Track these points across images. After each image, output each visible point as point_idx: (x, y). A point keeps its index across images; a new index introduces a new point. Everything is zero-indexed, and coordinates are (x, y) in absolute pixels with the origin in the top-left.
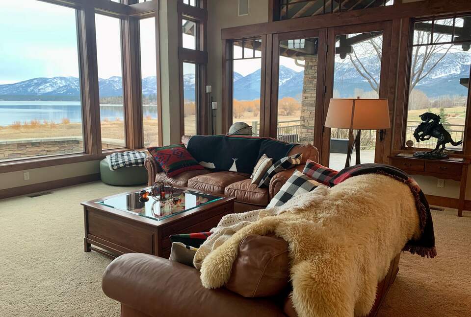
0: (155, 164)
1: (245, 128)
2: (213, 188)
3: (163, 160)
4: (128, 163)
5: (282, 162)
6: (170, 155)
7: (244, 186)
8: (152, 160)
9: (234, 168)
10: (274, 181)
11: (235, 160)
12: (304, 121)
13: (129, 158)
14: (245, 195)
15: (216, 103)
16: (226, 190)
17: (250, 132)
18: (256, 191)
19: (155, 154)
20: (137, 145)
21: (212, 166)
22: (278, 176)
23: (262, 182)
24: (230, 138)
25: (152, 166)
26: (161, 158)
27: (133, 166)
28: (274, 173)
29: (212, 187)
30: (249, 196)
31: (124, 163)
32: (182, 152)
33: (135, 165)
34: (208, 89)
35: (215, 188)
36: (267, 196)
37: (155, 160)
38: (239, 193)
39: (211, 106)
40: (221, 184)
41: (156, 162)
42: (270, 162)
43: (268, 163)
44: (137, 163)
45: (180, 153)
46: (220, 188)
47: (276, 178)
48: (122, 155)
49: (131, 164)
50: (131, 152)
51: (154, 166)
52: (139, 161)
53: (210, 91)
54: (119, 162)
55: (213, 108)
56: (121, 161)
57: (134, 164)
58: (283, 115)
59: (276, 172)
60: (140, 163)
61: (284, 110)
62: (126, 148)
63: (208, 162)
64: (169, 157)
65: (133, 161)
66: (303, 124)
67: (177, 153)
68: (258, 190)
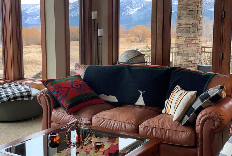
0: (51, 99)
1: (139, 56)
2: (125, 126)
3: (61, 94)
4: (12, 97)
5: (211, 96)
6: (69, 88)
7: (163, 124)
8: (47, 94)
9: (141, 101)
10: (203, 118)
11: (142, 93)
12: (179, 48)
13: (13, 91)
14: (166, 133)
15: (102, 29)
16: (141, 128)
17: (143, 60)
18: (179, 129)
19: (51, 87)
20: (17, 76)
21: (113, 99)
22: (208, 112)
23: (186, 118)
24: (133, 68)
25: (47, 101)
26: (58, 92)
27: (18, 99)
28: (201, 109)
29: (123, 125)
30: (170, 135)
31: (7, 96)
32: (81, 85)
33: (20, 99)
34: (94, 15)
35: (127, 126)
36: (193, 135)
37: (51, 94)
38: (159, 131)
39: (96, 32)
40: (133, 121)
41: (53, 96)
42: (194, 95)
43: (192, 97)
44: (22, 97)
45: (79, 86)
46: (133, 126)
47: (206, 114)
48: (4, 88)
49: (15, 98)
50: (13, 85)
51: (49, 101)
52: (25, 94)
53: (96, 17)
54: (3, 96)
55: (99, 35)
56: (5, 95)
57: (18, 97)
58: (136, 42)
59: (204, 107)
60: (26, 97)
61: (136, 37)
62: (5, 79)
63: (108, 95)
64: (68, 90)
65: (18, 95)
66: (178, 51)
67: (76, 86)
68: (181, 128)
